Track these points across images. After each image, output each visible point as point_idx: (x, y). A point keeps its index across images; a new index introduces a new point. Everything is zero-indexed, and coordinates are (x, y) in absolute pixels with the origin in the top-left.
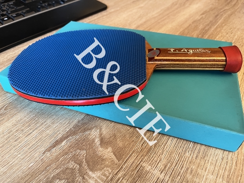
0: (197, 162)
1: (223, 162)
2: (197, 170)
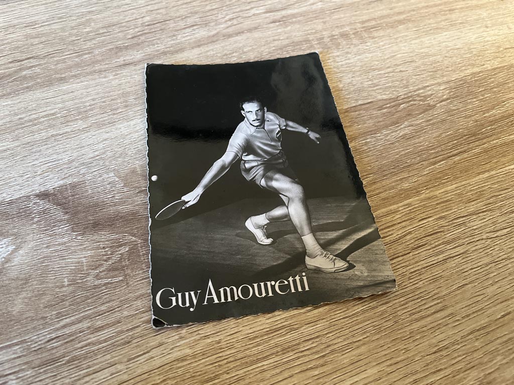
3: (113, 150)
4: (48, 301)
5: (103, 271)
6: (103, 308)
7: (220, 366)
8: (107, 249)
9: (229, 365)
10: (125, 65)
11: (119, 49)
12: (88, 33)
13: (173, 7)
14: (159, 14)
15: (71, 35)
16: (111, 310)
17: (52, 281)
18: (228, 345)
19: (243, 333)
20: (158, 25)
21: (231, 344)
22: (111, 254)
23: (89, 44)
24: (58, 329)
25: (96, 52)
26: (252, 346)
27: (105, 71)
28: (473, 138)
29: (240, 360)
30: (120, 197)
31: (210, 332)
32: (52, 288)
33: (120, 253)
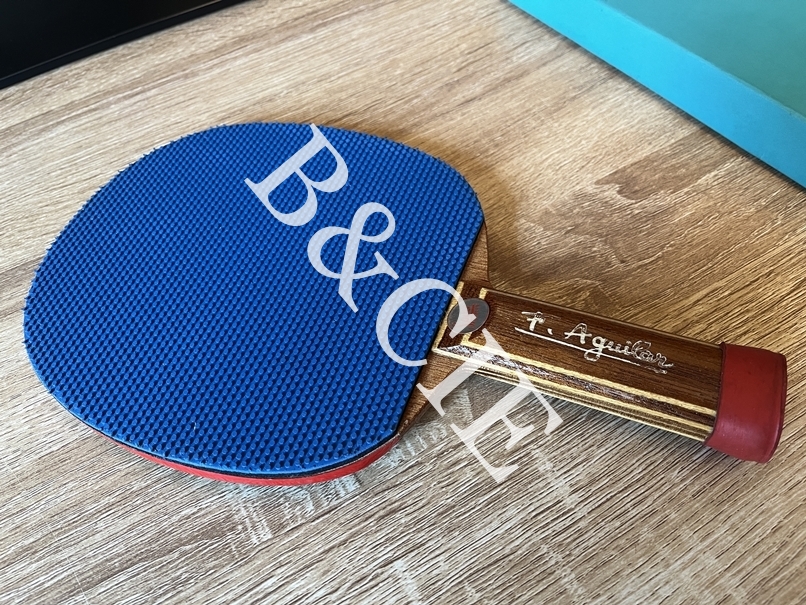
0: (691, 507)
1: (774, 539)
2: (680, 526)
10: (468, 101)
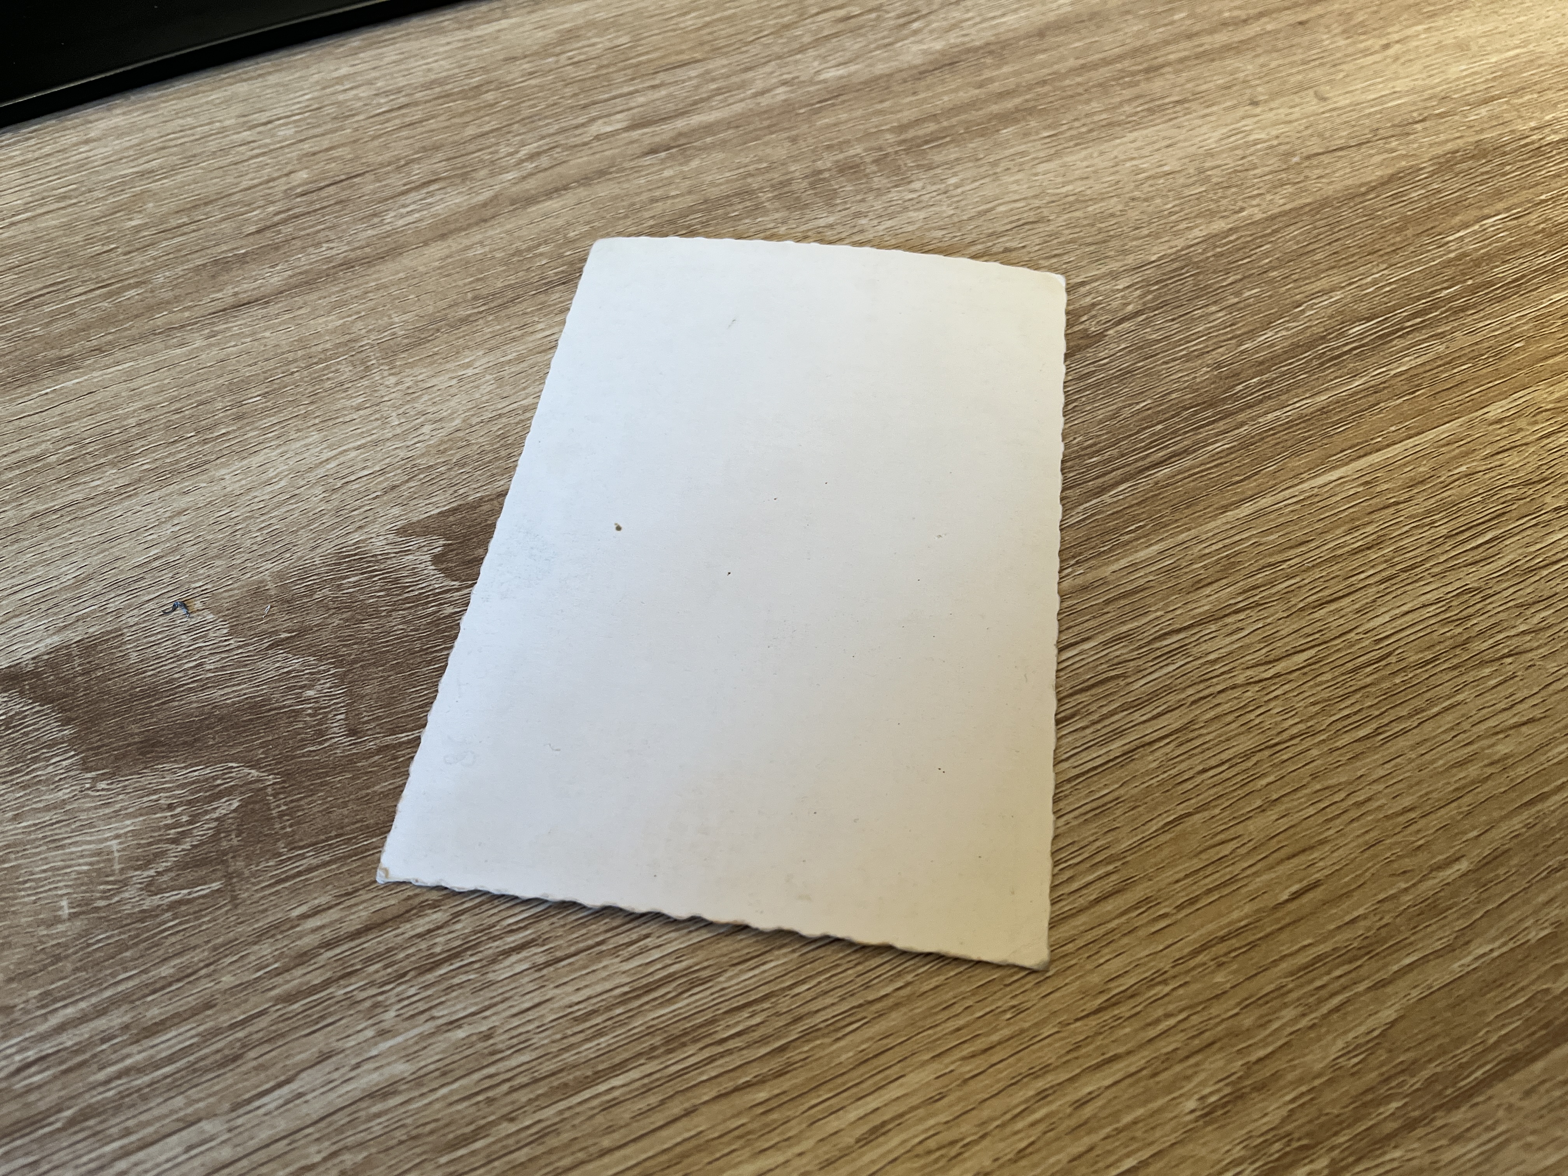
3: (200, 539)
4: (19, 964)
5: (168, 870)
6: (166, 970)
7: (490, 1101)
8: (179, 810)
9: (515, 1096)
11: (222, 265)
12: (137, 229)
13: (374, 138)
14: (333, 159)
15: (89, 240)
16: (186, 975)
17: (28, 908)
18: (515, 1041)
19: (556, 1005)
20: (332, 190)
21: (522, 1038)
22: (190, 823)
23: (138, 260)
24: (43, 1038)
25: (159, 278)
26: (581, 1037)
27: (182, 326)
28: (1209, 413)
29: (547, 1081)
30: (219, 665)
31: (465, 1009)
32: (29, 926)
33: (215, 816)
